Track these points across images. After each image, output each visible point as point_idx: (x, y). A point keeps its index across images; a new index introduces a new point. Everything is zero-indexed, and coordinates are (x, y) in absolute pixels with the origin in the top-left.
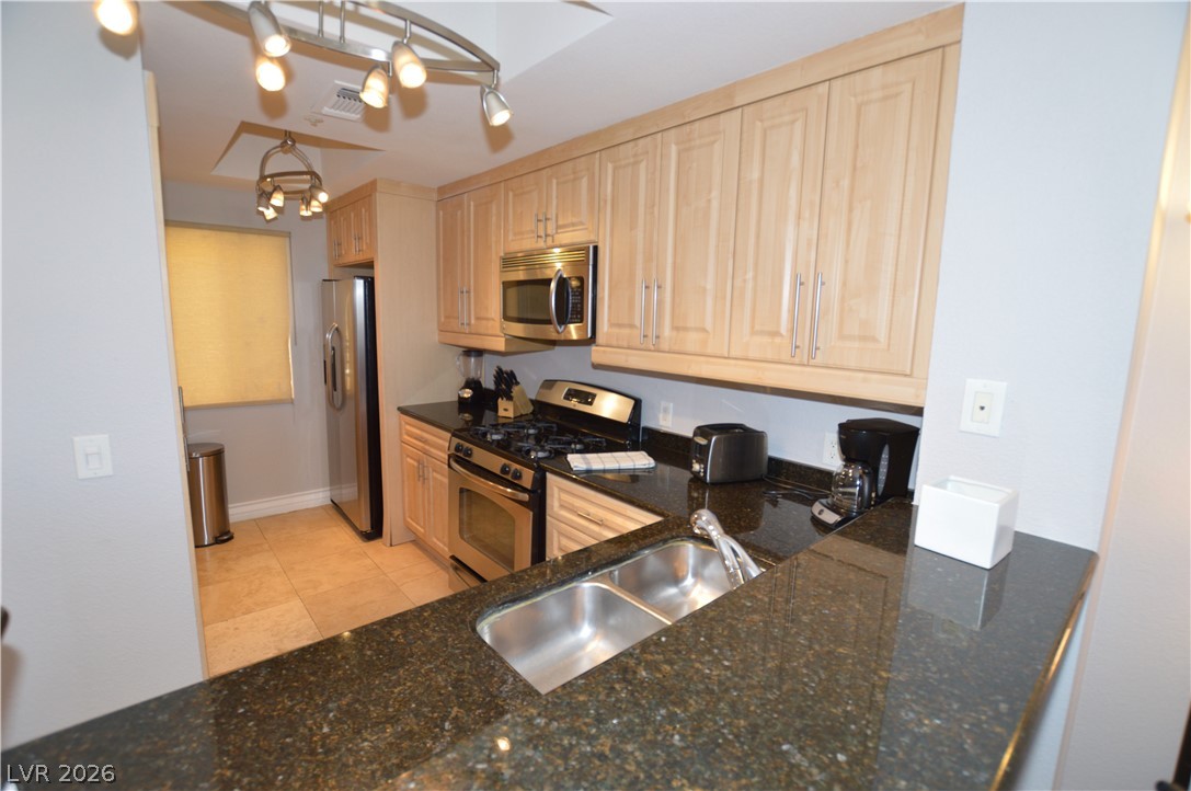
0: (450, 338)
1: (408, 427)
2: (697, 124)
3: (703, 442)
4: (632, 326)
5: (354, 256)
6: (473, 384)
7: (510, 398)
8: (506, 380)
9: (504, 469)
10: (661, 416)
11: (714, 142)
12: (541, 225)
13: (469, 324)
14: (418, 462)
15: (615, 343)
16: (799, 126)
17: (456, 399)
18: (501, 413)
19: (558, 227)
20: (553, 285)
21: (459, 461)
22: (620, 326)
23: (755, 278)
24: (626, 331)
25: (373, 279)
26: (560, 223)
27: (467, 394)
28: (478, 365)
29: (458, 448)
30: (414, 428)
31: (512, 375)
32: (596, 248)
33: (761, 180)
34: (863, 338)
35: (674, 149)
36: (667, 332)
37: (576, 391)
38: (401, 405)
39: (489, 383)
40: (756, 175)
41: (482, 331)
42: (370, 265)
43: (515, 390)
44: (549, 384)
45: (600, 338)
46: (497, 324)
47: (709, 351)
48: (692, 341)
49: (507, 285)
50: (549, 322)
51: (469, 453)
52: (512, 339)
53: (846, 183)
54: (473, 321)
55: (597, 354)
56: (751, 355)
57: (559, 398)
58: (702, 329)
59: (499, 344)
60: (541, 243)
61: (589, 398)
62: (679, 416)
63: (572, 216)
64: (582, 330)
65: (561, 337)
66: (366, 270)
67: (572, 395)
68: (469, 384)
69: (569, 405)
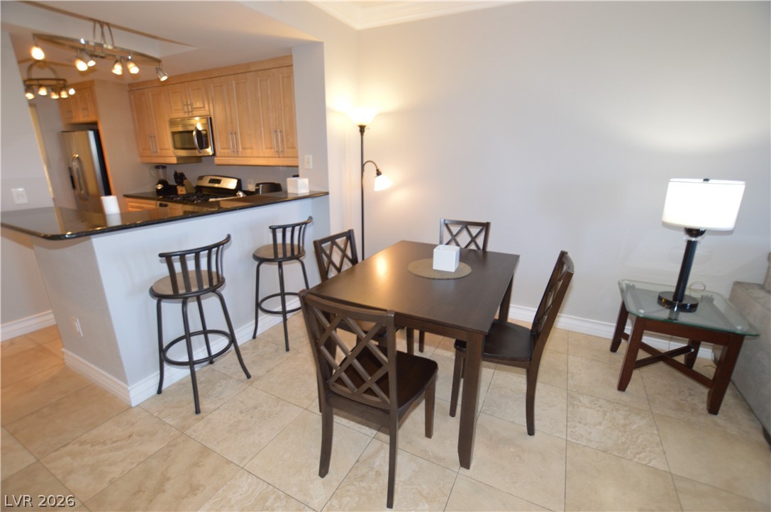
0: (146, 160)
1: (130, 204)
3: (257, 188)
4: (229, 148)
6: (163, 182)
7: (183, 185)
8: (180, 178)
10: (249, 185)
11: (245, 83)
12: (185, 107)
13: (157, 152)
15: (222, 155)
16: (269, 81)
17: (154, 190)
18: (180, 192)
19: (193, 109)
20: (194, 133)
22: (224, 149)
23: (264, 130)
24: (226, 151)
25: (98, 131)
26: (194, 107)
27: (160, 187)
28: (164, 173)
29: (161, 205)
31: (182, 175)
32: (211, 118)
34: (292, 148)
35: (234, 82)
36: (240, 149)
37: (214, 179)
38: (125, 194)
39: (172, 182)
40: (259, 95)
41: (164, 155)
42: (97, 122)
43: (185, 182)
45: (218, 154)
46: (171, 151)
47: (254, 155)
48: (248, 152)
49: (174, 133)
50: (195, 149)
51: (166, 205)
52: (179, 158)
54: (159, 151)
55: (217, 161)
56: (266, 156)
57: (206, 183)
58: (251, 148)
59: (174, 160)
60: (187, 115)
61: (219, 182)
62: (250, 183)
63: (199, 104)
64: (209, 151)
65: (201, 155)
66: (93, 126)
67: (212, 181)
68: (161, 182)
69: (211, 185)
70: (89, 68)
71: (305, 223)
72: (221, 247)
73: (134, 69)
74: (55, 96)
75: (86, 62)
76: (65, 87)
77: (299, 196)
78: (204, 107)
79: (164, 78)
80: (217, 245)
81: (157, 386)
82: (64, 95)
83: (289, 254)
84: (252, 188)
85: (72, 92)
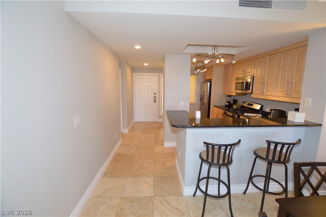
0: (225, 93)
1: (215, 109)
2: (272, 55)
3: (271, 112)
4: (259, 91)
5: (208, 78)
6: (229, 102)
7: (236, 105)
8: (235, 101)
9: (232, 115)
10: (267, 109)
11: (275, 58)
12: (244, 72)
13: (229, 90)
14: (217, 115)
15: (256, 94)
16: (289, 56)
17: (225, 105)
18: (234, 107)
19: (247, 73)
20: (245, 83)
21: (224, 114)
22: (257, 91)
23: (281, 82)
24: (258, 92)
25: (211, 82)
26: (247, 72)
27: (227, 104)
28: (230, 99)
29: (225, 112)
30: (216, 109)
31: (236, 100)
32: (253, 77)
33: (282, 65)
34: (298, 93)
35: (268, 59)
36: (265, 91)
37: (250, 104)
38: (215, 105)
39: (232, 102)
40: (282, 64)
41: (231, 92)
42: (211, 79)
43: (237, 103)
44: (244, 102)
45: (253, 93)
46: (234, 90)
47: (272, 95)
48: (269, 93)
49: (236, 83)
50: (244, 90)
51: (226, 113)
52: (237, 93)
53: (296, 66)
54: (230, 90)
55: (252, 96)
56: (279, 96)
57: (246, 105)
58: (271, 91)
59: (234, 94)
60: (244, 76)
61: (252, 105)
62: (268, 108)
63: (250, 71)
64: (250, 91)
65: (246, 93)
66: (210, 81)
67: (249, 104)
68: (228, 102)
69: (248, 106)
70: (208, 62)
71: (294, 144)
72: (233, 146)
73: (223, 60)
74: (201, 72)
75: (207, 61)
76: (204, 69)
77: (295, 124)
78: (252, 72)
79: (234, 62)
80: (231, 145)
81: (194, 192)
82: (204, 71)
83: (276, 159)
84: (268, 110)
85: (206, 70)
